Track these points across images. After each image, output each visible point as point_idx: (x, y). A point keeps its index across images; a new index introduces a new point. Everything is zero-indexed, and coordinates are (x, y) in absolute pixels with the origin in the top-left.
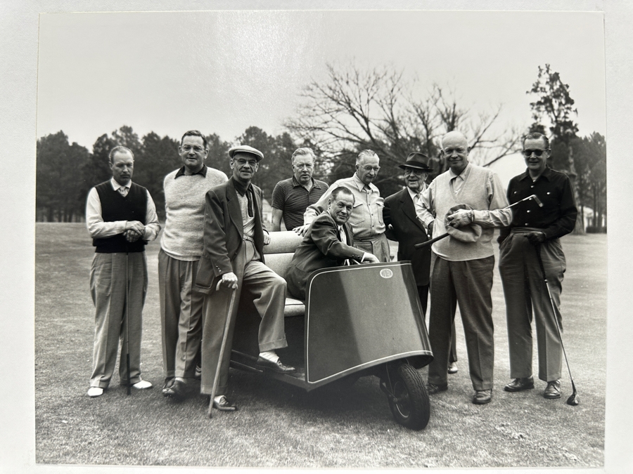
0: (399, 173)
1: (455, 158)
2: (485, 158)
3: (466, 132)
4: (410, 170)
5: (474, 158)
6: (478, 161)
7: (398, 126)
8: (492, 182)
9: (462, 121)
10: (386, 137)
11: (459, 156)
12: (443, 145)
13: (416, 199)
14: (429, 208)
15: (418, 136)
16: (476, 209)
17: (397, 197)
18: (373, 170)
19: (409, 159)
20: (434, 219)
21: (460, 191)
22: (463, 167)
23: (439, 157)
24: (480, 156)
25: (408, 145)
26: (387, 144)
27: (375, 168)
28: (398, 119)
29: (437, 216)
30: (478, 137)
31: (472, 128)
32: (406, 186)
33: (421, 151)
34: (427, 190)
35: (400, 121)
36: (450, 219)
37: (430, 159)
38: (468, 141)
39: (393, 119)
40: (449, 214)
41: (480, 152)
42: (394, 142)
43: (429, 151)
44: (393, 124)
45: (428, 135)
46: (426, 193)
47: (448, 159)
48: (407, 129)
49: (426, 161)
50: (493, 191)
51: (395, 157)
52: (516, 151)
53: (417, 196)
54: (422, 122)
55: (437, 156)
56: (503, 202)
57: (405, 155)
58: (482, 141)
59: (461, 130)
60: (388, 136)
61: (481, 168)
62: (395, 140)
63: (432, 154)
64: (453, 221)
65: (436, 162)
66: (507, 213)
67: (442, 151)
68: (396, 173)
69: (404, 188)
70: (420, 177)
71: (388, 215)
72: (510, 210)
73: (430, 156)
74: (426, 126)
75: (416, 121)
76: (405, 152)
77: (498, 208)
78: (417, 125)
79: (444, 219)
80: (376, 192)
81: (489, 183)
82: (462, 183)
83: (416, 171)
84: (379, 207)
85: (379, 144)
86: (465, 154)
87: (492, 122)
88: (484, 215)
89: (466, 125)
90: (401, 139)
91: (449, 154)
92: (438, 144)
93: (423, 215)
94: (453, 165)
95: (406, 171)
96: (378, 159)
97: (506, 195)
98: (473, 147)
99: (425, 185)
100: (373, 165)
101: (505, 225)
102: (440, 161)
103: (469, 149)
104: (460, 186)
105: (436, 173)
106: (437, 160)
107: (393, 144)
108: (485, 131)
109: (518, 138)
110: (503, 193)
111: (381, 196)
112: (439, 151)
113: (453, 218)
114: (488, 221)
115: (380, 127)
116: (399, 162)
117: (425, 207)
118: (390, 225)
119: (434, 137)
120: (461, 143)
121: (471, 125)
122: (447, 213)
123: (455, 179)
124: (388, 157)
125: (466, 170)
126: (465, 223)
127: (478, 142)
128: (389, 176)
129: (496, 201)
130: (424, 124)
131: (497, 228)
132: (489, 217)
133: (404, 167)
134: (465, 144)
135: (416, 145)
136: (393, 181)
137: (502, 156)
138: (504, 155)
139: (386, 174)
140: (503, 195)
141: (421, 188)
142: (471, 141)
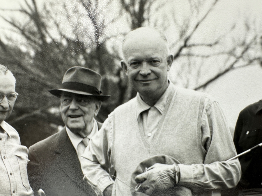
0: (50, 103)
1: (145, 76)
2: (199, 74)
3: (165, 29)
4: (69, 97)
5: (179, 74)
6: (185, 82)
7: (44, 20)
8: (209, 116)
9: (157, 10)
10: (24, 40)
11: (153, 71)
12: (125, 52)
13: (82, 147)
14: (103, 162)
15: (81, 39)
16: (183, 162)
17: (49, 144)
18: (5, 99)
19: (67, 78)
20: (112, 181)
21: (157, 133)
22: (160, 91)
23: (118, 74)
24: (190, 72)
25: (65, 55)
26: (28, 54)
27: (10, 96)
28: (45, 7)
29: (118, 177)
30: (185, 37)
31: (175, 21)
32: (63, 125)
33: (87, 64)
34: (100, 133)
35: (48, 12)
36: (139, 181)
37: (102, 78)
38: (168, 45)
39: (36, 8)
40: (137, 173)
41: (189, 65)
42: (40, 49)
43: (100, 63)
44: (35, 17)
45: (97, 36)
46: (97, 137)
47: (135, 78)
48: (61, 26)
49: (96, 82)
50: (212, 132)
51: (42, 75)
52: (251, 62)
53: (82, 143)
54: (86, 13)
55: (115, 72)
56: (228, 150)
57: (59, 71)
58: (194, 45)
59: (155, 25)
60: (28, 38)
61: (190, 91)
62: (41, 46)
63: (106, 69)
64: (145, 184)
65: (113, 84)
66: (233, 166)
67: (123, 63)
68: (45, 103)
69: (60, 128)
70: (86, 109)
71: (36, 174)
72: (237, 163)
73: (103, 73)
74: (94, 21)
75: (76, 11)
76: (60, 66)
77: (218, 159)
78: (79, 17)
79: (129, 180)
80: (13, 137)
81: (205, 120)
82: (159, 118)
83: (79, 99)
84: (21, 162)
85: (13, 53)
86: (163, 68)
87: (210, 10)
88: (196, 172)
89: (165, 17)
90: (51, 44)
91: (135, 68)
92: (116, 52)
93: (94, 174)
94: (142, 88)
95: (62, 100)
96: (13, 80)
97: (231, 138)
98: (177, 55)
99: (95, 123)
100: (6, 91)
101: (229, 186)
102: (121, 81)
103: (171, 60)
104: (156, 124)
105: (113, 102)
106: (115, 79)
107: (37, 53)
108: (197, 26)
109: (255, 38)
110: (227, 135)
111: (22, 143)
112: (118, 63)
113: (145, 179)
114: (202, 180)
115: (13, 24)
116: (49, 83)
117: (96, 161)
118: (41, 191)
119: (109, 38)
120: (155, 49)
121: (174, 16)
122: (134, 170)
123: (146, 112)
124: (31, 76)
125: (166, 96)
126: (165, 186)
127: (185, 46)
128: (34, 109)
129: (216, 148)
130: (89, 15)
131: (215, 191)
132: (204, 174)
133: (57, 93)
134: (163, 50)
135: (77, 53)
136: (41, 118)
137: (227, 71)
138: (232, 67)
139: (28, 106)
140: (228, 138)
141: (89, 128)
142: (174, 45)
